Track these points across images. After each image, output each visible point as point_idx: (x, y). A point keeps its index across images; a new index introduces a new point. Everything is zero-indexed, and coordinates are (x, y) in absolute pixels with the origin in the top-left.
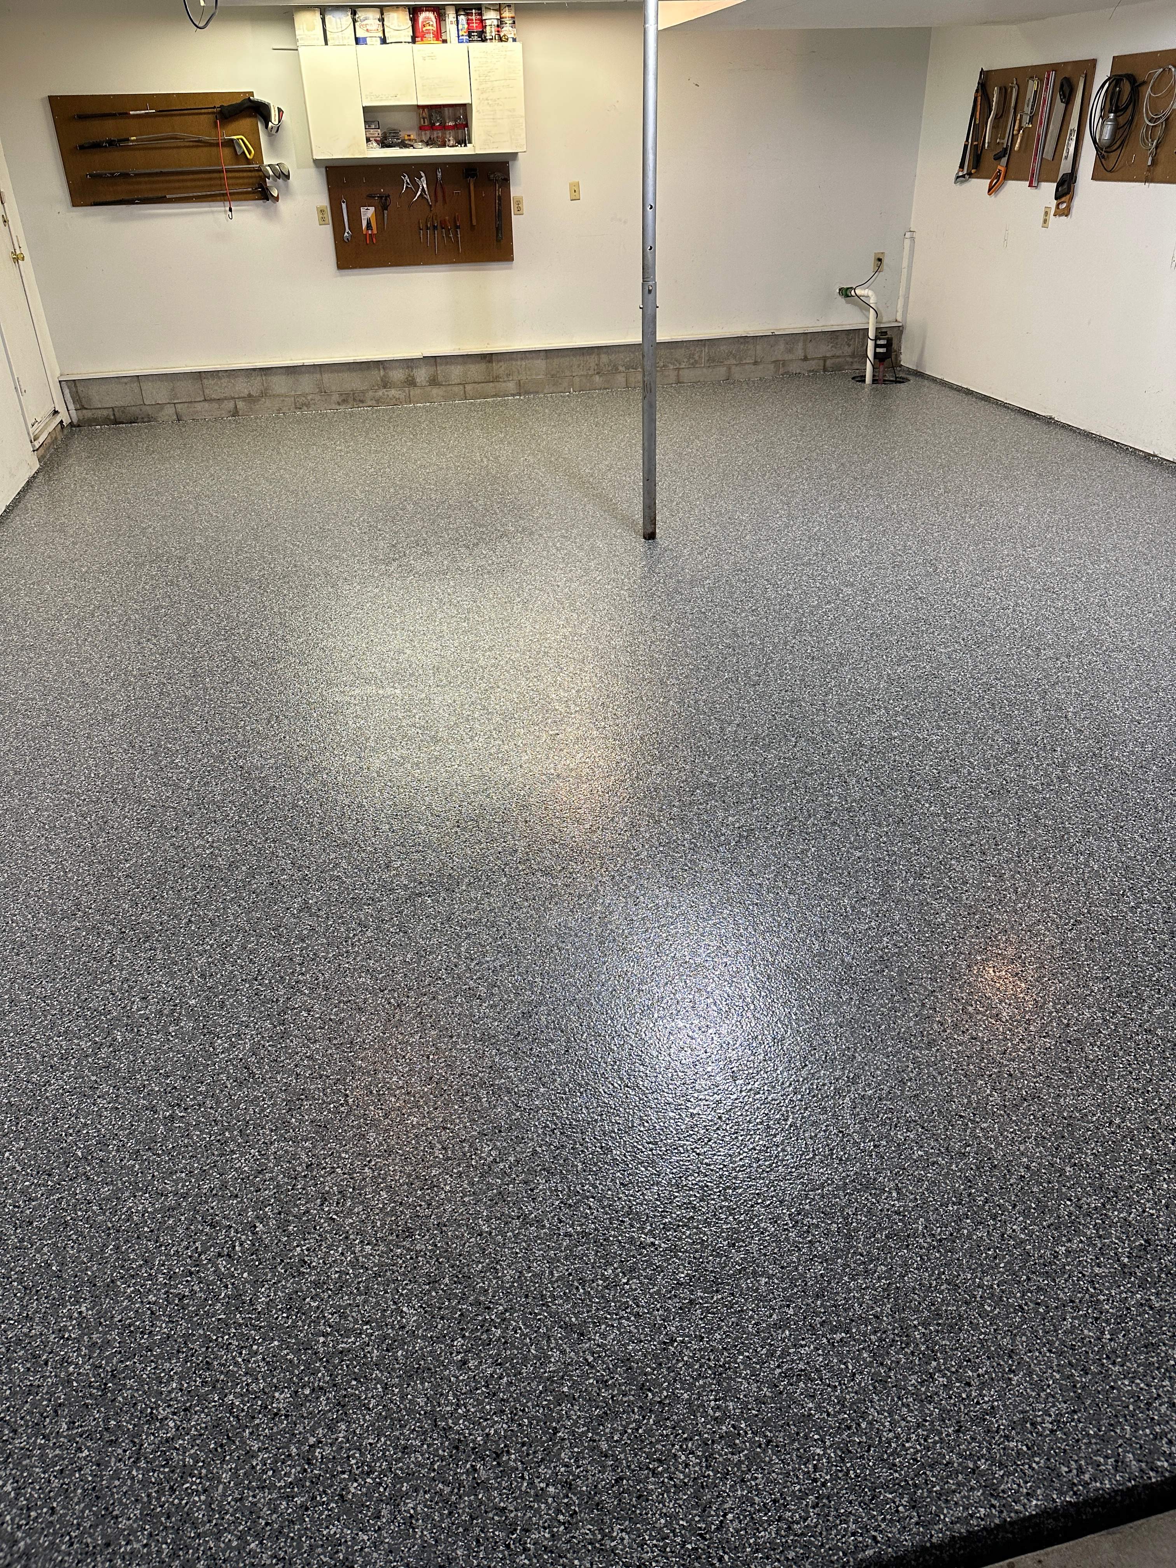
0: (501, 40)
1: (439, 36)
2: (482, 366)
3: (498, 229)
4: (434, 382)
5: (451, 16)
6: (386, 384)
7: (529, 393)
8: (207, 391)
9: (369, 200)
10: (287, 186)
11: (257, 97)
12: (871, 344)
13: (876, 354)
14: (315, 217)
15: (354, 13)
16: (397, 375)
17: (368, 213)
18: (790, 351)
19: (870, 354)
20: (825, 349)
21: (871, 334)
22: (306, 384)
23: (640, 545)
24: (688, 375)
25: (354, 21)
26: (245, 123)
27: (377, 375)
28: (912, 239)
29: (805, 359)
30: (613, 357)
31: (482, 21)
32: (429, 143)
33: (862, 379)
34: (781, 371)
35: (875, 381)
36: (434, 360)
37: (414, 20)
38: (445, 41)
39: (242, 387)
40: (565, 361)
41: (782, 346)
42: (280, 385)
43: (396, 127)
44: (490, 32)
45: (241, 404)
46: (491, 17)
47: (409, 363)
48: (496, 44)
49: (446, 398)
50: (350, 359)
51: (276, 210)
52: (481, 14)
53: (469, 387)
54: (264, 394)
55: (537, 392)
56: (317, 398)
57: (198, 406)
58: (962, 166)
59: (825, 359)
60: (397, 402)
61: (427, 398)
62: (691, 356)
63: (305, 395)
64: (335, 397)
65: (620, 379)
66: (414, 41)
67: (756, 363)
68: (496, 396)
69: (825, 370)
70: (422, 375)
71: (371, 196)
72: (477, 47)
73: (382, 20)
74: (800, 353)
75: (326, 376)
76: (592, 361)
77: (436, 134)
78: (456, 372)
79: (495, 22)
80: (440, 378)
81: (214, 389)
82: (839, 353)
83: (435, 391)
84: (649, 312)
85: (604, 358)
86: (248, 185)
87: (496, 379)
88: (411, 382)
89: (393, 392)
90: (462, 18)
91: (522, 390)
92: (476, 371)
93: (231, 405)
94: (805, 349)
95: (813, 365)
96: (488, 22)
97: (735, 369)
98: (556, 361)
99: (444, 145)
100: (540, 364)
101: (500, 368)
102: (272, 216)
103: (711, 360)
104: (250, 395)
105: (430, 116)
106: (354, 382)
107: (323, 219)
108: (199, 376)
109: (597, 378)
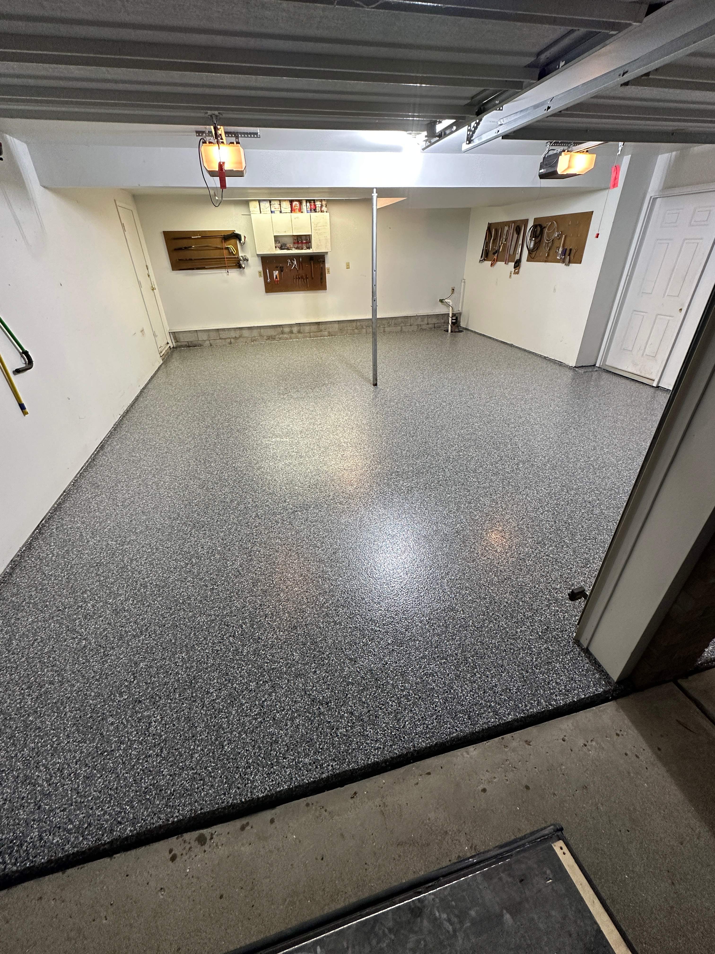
0: (322, 212)
1: (300, 210)
2: (316, 327)
3: (321, 279)
4: (299, 332)
5: (304, 203)
6: (283, 333)
7: (332, 335)
8: (221, 336)
9: (276, 268)
10: (248, 264)
11: (237, 232)
12: (450, 319)
13: (452, 322)
14: (258, 274)
15: (270, 202)
16: (287, 330)
17: (276, 273)
18: (422, 321)
19: (450, 322)
20: (434, 321)
21: (450, 315)
22: (255, 333)
23: (372, 388)
24: (387, 329)
25: (270, 205)
26: (233, 241)
27: (280, 330)
28: (464, 282)
29: (428, 324)
30: (361, 323)
31: (315, 205)
32: (297, 248)
33: (447, 331)
34: (420, 328)
35: (452, 332)
36: (299, 324)
37: (291, 205)
38: (302, 212)
39: (233, 334)
40: (345, 325)
41: (420, 319)
42: (246, 333)
43: (285, 243)
44: (318, 209)
45: (232, 340)
46: (318, 204)
47: (291, 326)
48: (320, 213)
49: (304, 338)
50: (271, 324)
51: (244, 272)
52: (315, 203)
53: (311, 334)
54: (240, 336)
55: (335, 335)
56: (259, 338)
57: (218, 341)
58: (482, 257)
59: (434, 324)
60: (287, 339)
61: (297, 337)
62: (388, 323)
63: (255, 337)
64: (265, 337)
65: (364, 331)
66: (291, 212)
67: (411, 325)
68: (321, 336)
69: (434, 328)
70: (295, 329)
71: (277, 267)
72: (313, 214)
73: (280, 205)
74: (426, 322)
75: (262, 330)
76: (354, 324)
77: (300, 245)
78: (307, 328)
79: (320, 206)
80: (302, 331)
81: (223, 335)
82: (439, 322)
83: (300, 335)
84: (374, 307)
85: (358, 324)
86: (233, 263)
87: (321, 331)
88: (291, 332)
89: (285, 336)
90: (308, 204)
91: (330, 334)
92: (314, 328)
93: (229, 340)
94: (427, 320)
95: (430, 326)
96: (317, 206)
97: (403, 327)
98: (342, 324)
99: (302, 249)
100: (336, 326)
101: (322, 327)
102: (242, 274)
103: (395, 324)
104: (236, 337)
105: (297, 239)
106: (272, 332)
107: (260, 275)
108: (218, 330)
109: (356, 330)
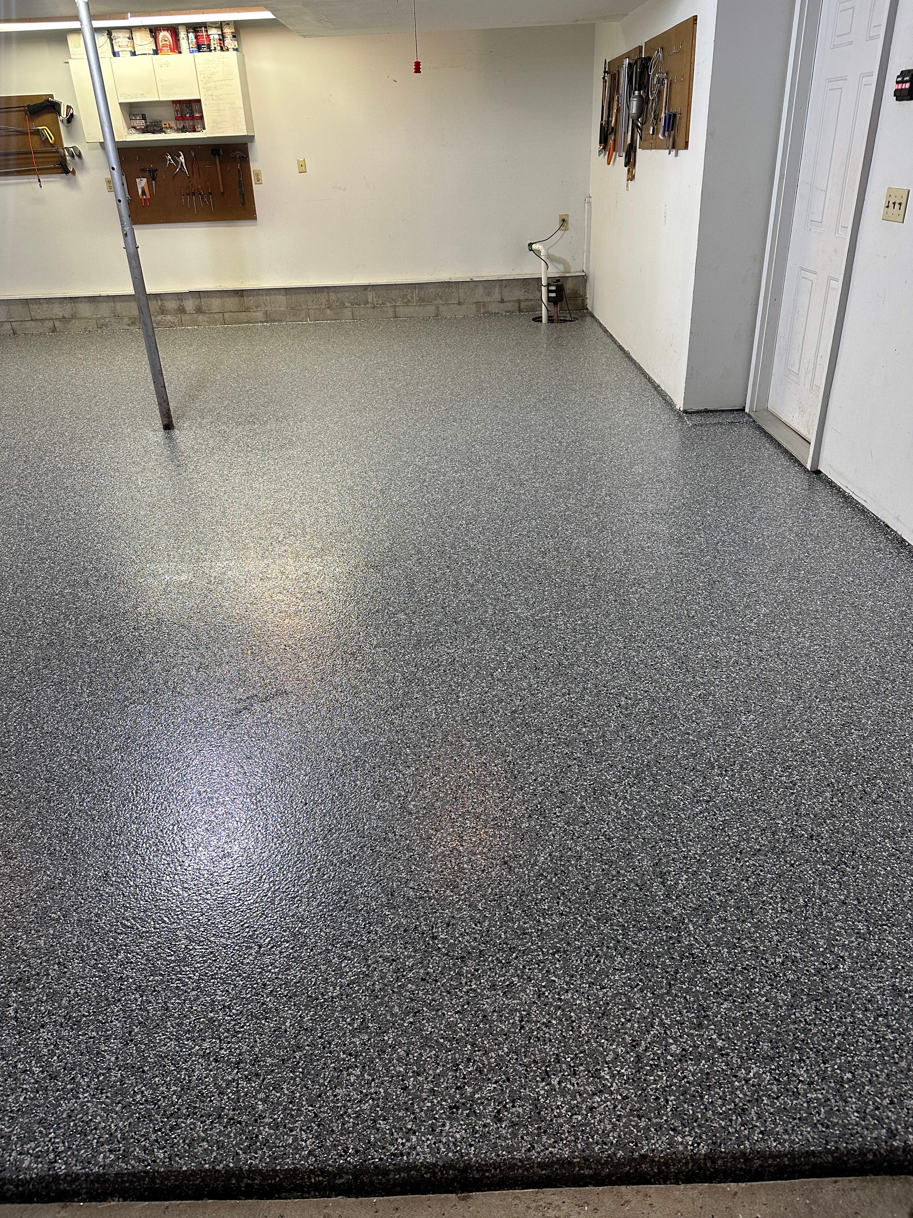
0: (222, 49)
1: (176, 48)
2: (236, 300)
3: (243, 195)
4: (199, 310)
5: (182, 34)
6: (163, 311)
7: (275, 321)
8: (33, 313)
9: (143, 173)
10: (82, 164)
11: (56, 99)
12: (544, 290)
13: (549, 299)
14: (104, 186)
15: (110, 34)
16: (171, 305)
17: (142, 183)
18: (488, 294)
19: (544, 298)
20: (518, 294)
21: (544, 282)
22: (104, 310)
25: (111, 40)
26: (48, 117)
27: (156, 304)
28: (590, 203)
29: (502, 301)
30: (340, 295)
31: (208, 36)
33: (538, 319)
34: (482, 310)
35: (550, 320)
36: (198, 294)
37: (155, 38)
38: (180, 53)
39: (58, 311)
40: (301, 297)
41: (481, 290)
42: (85, 310)
44: (214, 44)
45: (57, 324)
46: (214, 33)
47: (179, 296)
48: (219, 53)
49: (209, 323)
51: (75, 180)
52: (207, 31)
53: (227, 315)
54: (74, 317)
55: (281, 321)
56: (113, 320)
57: (28, 325)
59: (519, 302)
60: (172, 325)
61: (195, 323)
62: (404, 297)
63: (104, 318)
64: (126, 320)
66: (156, 52)
67: (459, 303)
68: (248, 322)
69: (520, 311)
70: (190, 305)
71: (143, 170)
72: (198, 54)
73: (131, 38)
74: (497, 296)
75: (118, 305)
76: (323, 297)
77: (186, 123)
78: (216, 303)
79: (217, 37)
80: (204, 308)
81: (38, 312)
82: (531, 297)
83: (201, 317)
85: (333, 296)
86: (51, 162)
87: (247, 310)
88: (182, 310)
89: (169, 317)
90: (192, 35)
91: (269, 318)
92: (231, 303)
93: (50, 324)
94: (501, 293)
95: (509, 306)
96: (211, 37)
97: (442, 308)
98: (294, 297)
99: (195, 131)
100: (282, 299)
101: (250, 301)
102: (73, 185)
103: (421, 300)
104: (64, 317)
105: (182, 110)
107: (111, 188)
108: (26, 302)
109: (328, 311)
